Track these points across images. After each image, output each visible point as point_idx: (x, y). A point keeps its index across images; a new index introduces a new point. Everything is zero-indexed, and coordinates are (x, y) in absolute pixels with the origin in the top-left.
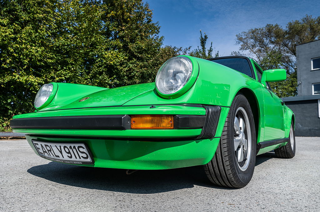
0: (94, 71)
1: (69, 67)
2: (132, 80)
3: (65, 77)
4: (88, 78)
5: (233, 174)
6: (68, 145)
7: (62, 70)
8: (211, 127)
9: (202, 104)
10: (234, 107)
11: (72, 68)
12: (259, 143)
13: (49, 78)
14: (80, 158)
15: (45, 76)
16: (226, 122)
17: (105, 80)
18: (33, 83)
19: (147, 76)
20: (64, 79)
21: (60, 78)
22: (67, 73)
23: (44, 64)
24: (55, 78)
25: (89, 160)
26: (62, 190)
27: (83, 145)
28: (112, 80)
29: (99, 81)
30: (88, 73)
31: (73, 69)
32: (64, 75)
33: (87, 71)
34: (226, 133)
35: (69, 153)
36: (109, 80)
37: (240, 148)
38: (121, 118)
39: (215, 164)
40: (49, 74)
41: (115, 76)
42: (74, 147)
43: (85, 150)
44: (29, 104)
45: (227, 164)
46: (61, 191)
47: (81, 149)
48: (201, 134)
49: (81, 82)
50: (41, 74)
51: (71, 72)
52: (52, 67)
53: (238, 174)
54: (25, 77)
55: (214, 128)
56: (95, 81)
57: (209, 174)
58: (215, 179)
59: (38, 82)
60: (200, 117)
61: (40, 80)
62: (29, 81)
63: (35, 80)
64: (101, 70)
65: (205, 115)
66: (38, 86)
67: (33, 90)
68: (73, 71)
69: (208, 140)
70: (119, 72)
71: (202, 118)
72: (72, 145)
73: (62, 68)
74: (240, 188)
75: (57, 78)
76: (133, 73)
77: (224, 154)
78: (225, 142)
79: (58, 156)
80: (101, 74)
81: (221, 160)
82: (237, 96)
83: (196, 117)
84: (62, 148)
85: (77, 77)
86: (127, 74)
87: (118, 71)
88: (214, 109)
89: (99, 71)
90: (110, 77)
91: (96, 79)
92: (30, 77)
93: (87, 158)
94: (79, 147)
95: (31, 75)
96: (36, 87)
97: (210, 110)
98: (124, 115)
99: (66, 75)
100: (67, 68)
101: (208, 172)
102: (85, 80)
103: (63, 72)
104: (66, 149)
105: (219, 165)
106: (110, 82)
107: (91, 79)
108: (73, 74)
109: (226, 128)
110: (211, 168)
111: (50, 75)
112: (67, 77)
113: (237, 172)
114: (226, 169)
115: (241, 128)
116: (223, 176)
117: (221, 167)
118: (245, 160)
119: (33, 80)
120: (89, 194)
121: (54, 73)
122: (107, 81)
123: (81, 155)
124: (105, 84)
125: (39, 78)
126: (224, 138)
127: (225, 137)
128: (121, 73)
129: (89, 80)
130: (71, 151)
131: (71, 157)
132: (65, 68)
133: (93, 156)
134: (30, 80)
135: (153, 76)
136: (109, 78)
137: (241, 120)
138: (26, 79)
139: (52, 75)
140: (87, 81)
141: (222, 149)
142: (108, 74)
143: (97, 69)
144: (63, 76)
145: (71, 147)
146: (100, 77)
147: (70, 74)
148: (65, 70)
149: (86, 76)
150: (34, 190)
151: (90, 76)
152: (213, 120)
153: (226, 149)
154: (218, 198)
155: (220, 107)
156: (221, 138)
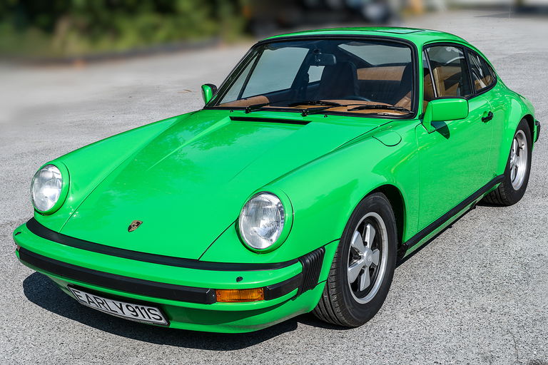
6: (133, 306)
8: (311, 280)
9: (298, 258)
14: (150, 318)
25: (163, 321)
27: (155, 309)
35: (134, 311)
37: (363, 273)
43: (158, 313)
47: (152, 312)
57: (317, 316)
60: (294, 279)
65: (302, 272)
71: (297, 279)
72: (140, 307)
79: (116, 312)
83: (289, 281)
84: (124, 306)
88: (313, 256)
93: (161, 319)
94: (149, 310)
97: (308, 262)
98: (208, 289)
104: (129, 307)
110: (319, 311)
115: (365, 244)
123: (152, 316)
127: (333, 278)
130: (137, 310)
131: (137, 316)
133: (168, 319)
145: (136, 307)
155: (323, 247)
156: (327, 280)
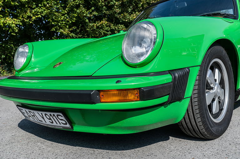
0: (70, 5)
1: (44, 4)
2: (112, 10)
3: (41, 15)
4: (65, 13)
5: (205, 129)
6: (48, 113)
7: (37, 8)
8: (179, 91)
9: (168, 71)
10: (205, 64)
11: (47, 4)
12: (239, 89)
13: (25, 18)
14: (60, 124)
15: (21, 16)
16: (196, 80)
17: (83, 13)
18: (11, 25)
19: (127, 3)
20: (41, 17)
21: (36, 16)
22: (43, 10)
23: (18, 4)
24: (32, 17)
25: (68, 126)
26: (50, 149)
27: (61, 114)
28: (91, 13)
29: (77, 15)
30: (64, 8)
31: (49, 5)
32: (40, 12)
33: (63, 5)
34: (196, 92)
35: (50, 119)
36: (87, 13)
37: (215, 100)
38: (90, 94)
39: (187, 120)
40: (25, 14)
41: (93, 8)
42: (54, 115)
43: (63, 118)
44: (10, 46)
45: (199, 121)
46: (48, 150)
47: (60, 117)
48: (168, 100)
49: (58, 18)
50: (17, 14)
51: (47, 8)
52: (26, 6)
53: (211, 128)
54: (2, 20)
55: (182, 91)
56: (73, 16)
57: (182, 128)
58: (189, 133)
59: (16, 23)
60: (166, 85)
61: (17, 21)
62: (6, 23)
63: (12, 22)
64: (77, 3)
65: (172, 82)
66: (16, 28)
67: (12, 33)
68: (49, 8)
69: (178, 103)
70: (97, 2)
71: (168, 86)
72: (52, 114)
73: (37, 6)
74: (215, 139)
75: (33, 17)
76: (112, 3)
77: (195, 112)
78: (196, 101)
79: (42, 121)
80: (78, 7)
81: (193, 117)
82: (210, 50)
83: (161, 86)
84: (44, 115)
85: (53, 14)
86: (105, 4)
87: (95, 2)
88: (181, 73)
89: (75, 4)
90: (88, 9)
91: (73, 13)
92: (7, 19)
93: (66, 124)
94: (58, 116)
95: (8, 17)
96: (15, 29)
97: (177, 75)
98: (93, 91)
99: (42, 13)
100: (43, 5)
101: (181, 126)
102: (62, 16)
103: (38, 10)
104: (47, 116)
105: (192, 121)
106: (88, 15)
107: (68, 14)
108: (49, 11)
109: (197, 86)
110: (184, 123)
111: (27, 15)
112: (43, 15)
113: (210, 127)
114: (198, 125)
115: (216, 80)
116: (196, 131)
117: (194, 123)
118: (221, 110)
119: (10, 22)
120: (72, 153)
121: (31, 12)
122: (85, 15)
123: (61, 121)
124: (83, 18)
125: (16, 19)
126: (195, 97)
127: (196, 95)
128: (99, 4)
129: (66, 15)
130: (51, 117)
131: (52, 122)
132: (40, 5)
133: (71, 123)
134: (8, 22)
135: (134, 2)
136: (87, 11)
137: (217, 71)
138: (4, 21)
139: (29, 14)
140: (65, 17)
141: (193, 107)
142: (86, 7)
143: (73, 3)
144: (39, 14)
145: (50, 115)
146: (78, 11)
147: (46, 11)
148: (40, 7)
149: (63, 11)
150: (26, 150)
151: (66, 11)
152: (181, 85)
153: (197, 107)
154: (190, 153)
155: (188, 68)
156: (191, 97)
